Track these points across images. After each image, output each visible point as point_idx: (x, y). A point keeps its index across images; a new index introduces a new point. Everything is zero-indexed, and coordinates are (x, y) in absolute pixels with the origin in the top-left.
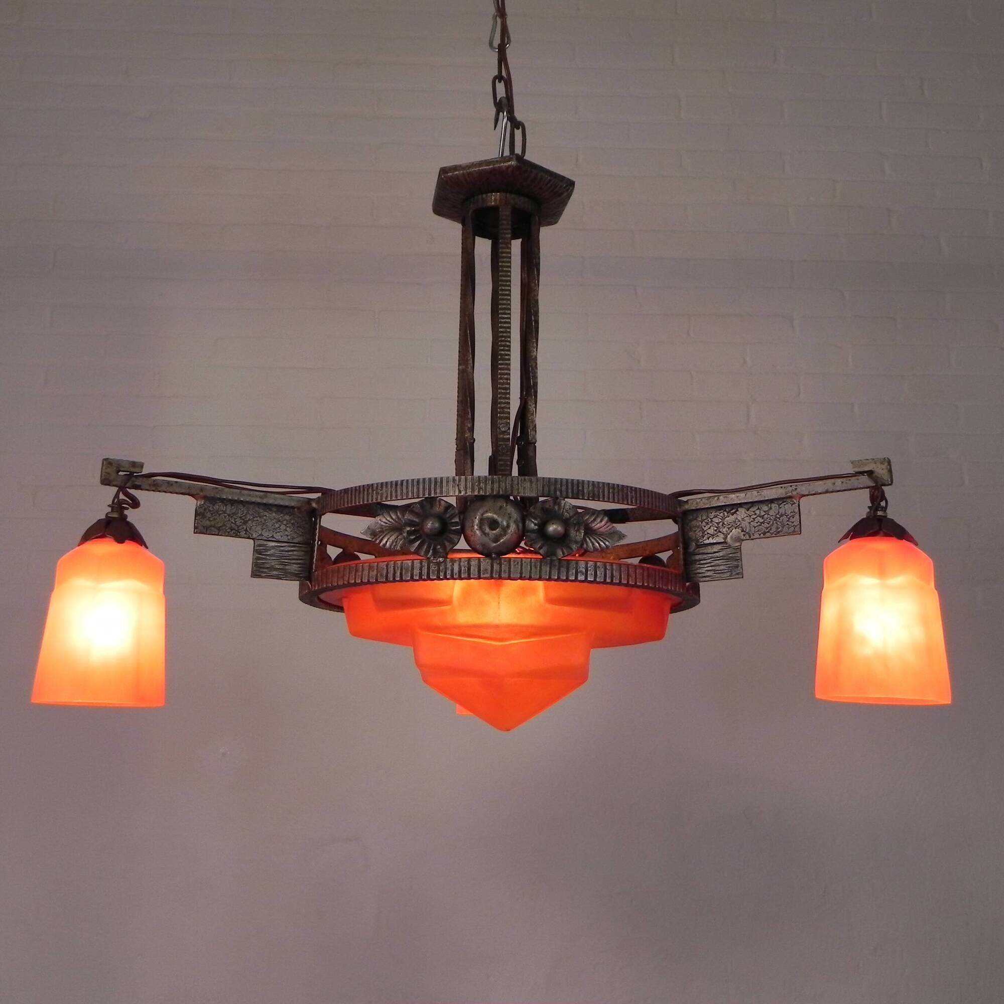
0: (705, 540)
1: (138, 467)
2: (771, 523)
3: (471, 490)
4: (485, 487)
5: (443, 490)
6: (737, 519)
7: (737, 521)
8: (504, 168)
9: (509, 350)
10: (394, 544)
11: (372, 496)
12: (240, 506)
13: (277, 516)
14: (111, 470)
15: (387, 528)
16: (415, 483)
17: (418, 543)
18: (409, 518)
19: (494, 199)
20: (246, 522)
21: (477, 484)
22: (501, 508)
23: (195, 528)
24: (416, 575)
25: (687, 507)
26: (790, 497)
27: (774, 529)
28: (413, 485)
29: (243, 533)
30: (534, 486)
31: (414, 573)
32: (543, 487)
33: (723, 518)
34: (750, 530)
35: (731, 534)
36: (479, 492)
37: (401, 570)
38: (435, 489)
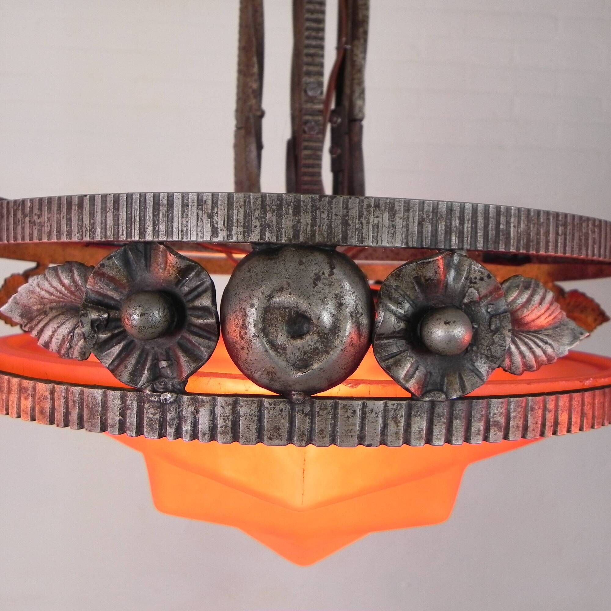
3: (241, 229)
4: (279, 223)
5: (174, 224)
15: (54, 304)
16: (110, 205)
17: (117, 349)
18: (97, 288)
21: (257, 213)
22: (316, 277)
28: (104, 210)
32: (420, 224)
36: (262, 234)
37: (81, 408)
38: (155, 225)
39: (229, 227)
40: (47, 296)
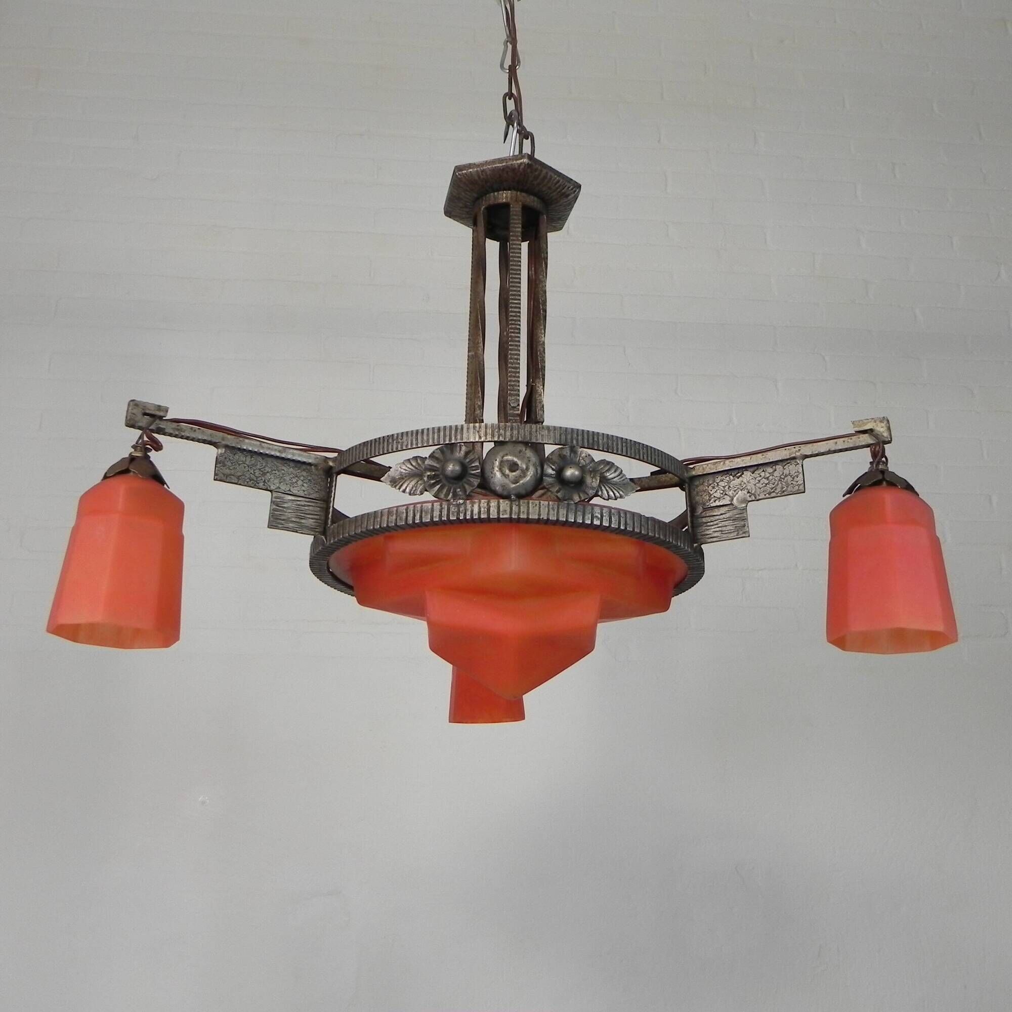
0: (712, 503)
1: (163, 411)
2: (776, 484)
3: (490, 436)
4: (505, 433)
5: (464, 436)
6: (742, 481)
7: (743, 483)
8: (516, 166)
9: (519, 333)
10: (414, 489)
11: (392, 446)
12: (260, 458)
13: (294, 472)
14: (138, 412)
15: (407, 475)
16: (436, 431)
17: (438, 487)
18: (430, 463)
19: (504, 196)
20: (264, 474)
21: (497, 430)
22: (520, 451)
23: (216, 475)
24: (436, 517)
25: (694, 473)
26: (794, 458)
27: (779, 490)
28: (434, 433)
29: (261, 485)
30: (552, 434)
31: (434, 515)
32: (560, 435)
33: (729, 482)
34: (755, 492)
35: (737, 496)
36: (499, 438)
38: (456, 437)
39: (486, 435)
40: (404, 471)
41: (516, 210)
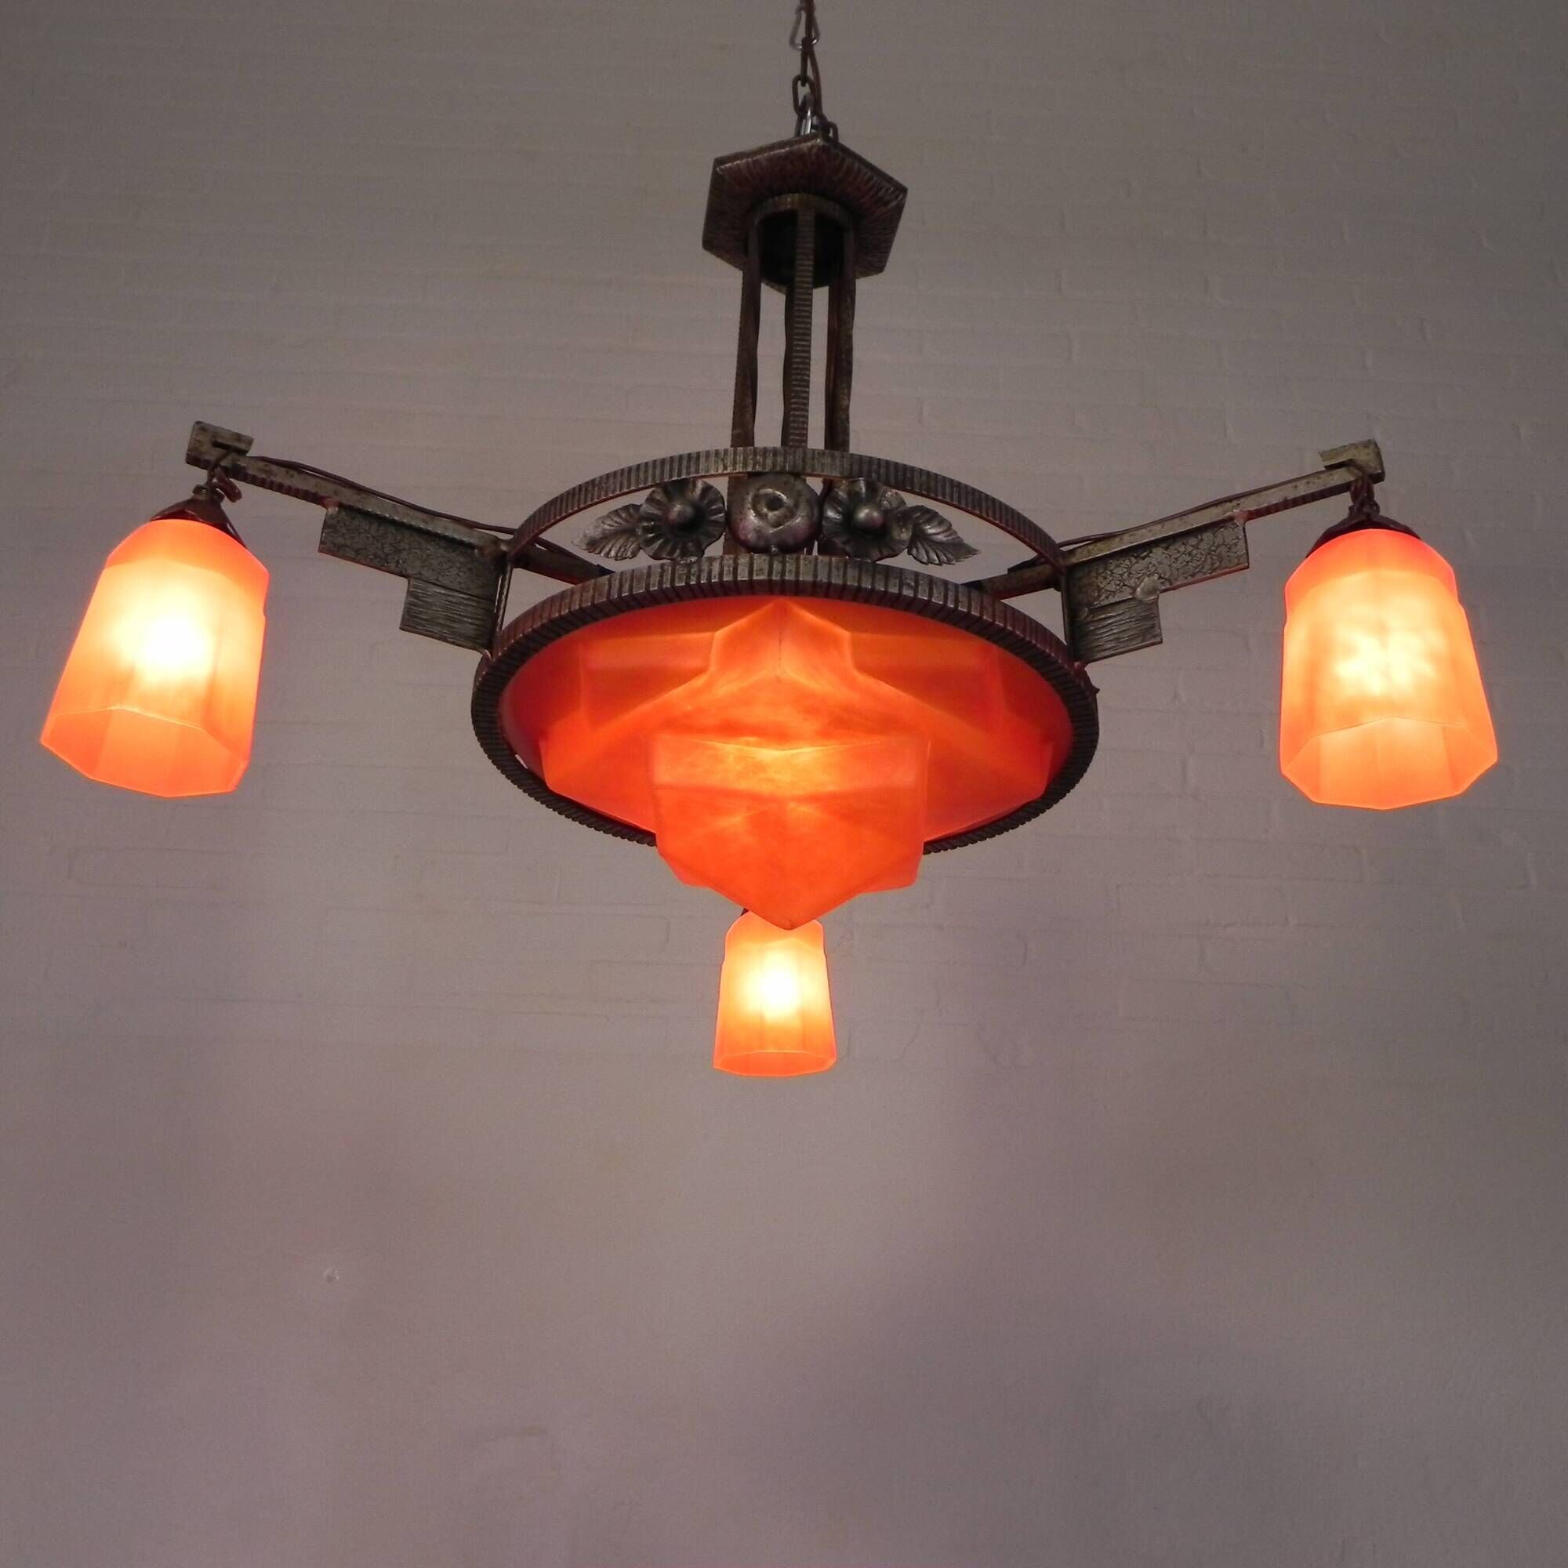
0: (1103, 600)
1: (245, 442)
2: (1203, 559)
3: (741, 465)
5: (701, 467)
6: (1150, 563)
7: (1150, 566)
9: (808, 386)
10: (622, 550)
12: (392, 529)
13: (445, 554)
14: (205, 439)
15: (612, 532)
16: (659, 465)
17: (659, 542)
18: (646, 511)
19: (789, 201)
20: (398, 551)
21: (751, 457)
22: (786, 483)
23: (322, 542)
24: (654, 585)
25: (1074, 560)
26: (1231, 519)
27: (1207, 567)
28: (655, 468)
29: (392, 565)
30: (838, 462)
31: (652, 582)
32: (851, 465)
33: (1129, 568)
34: (1171, 575)
35: (1143, 584)
36: (754, 467)
38: (688, 467)
39: (735, 463)
40: (608, 528)
41: (806, 219)
